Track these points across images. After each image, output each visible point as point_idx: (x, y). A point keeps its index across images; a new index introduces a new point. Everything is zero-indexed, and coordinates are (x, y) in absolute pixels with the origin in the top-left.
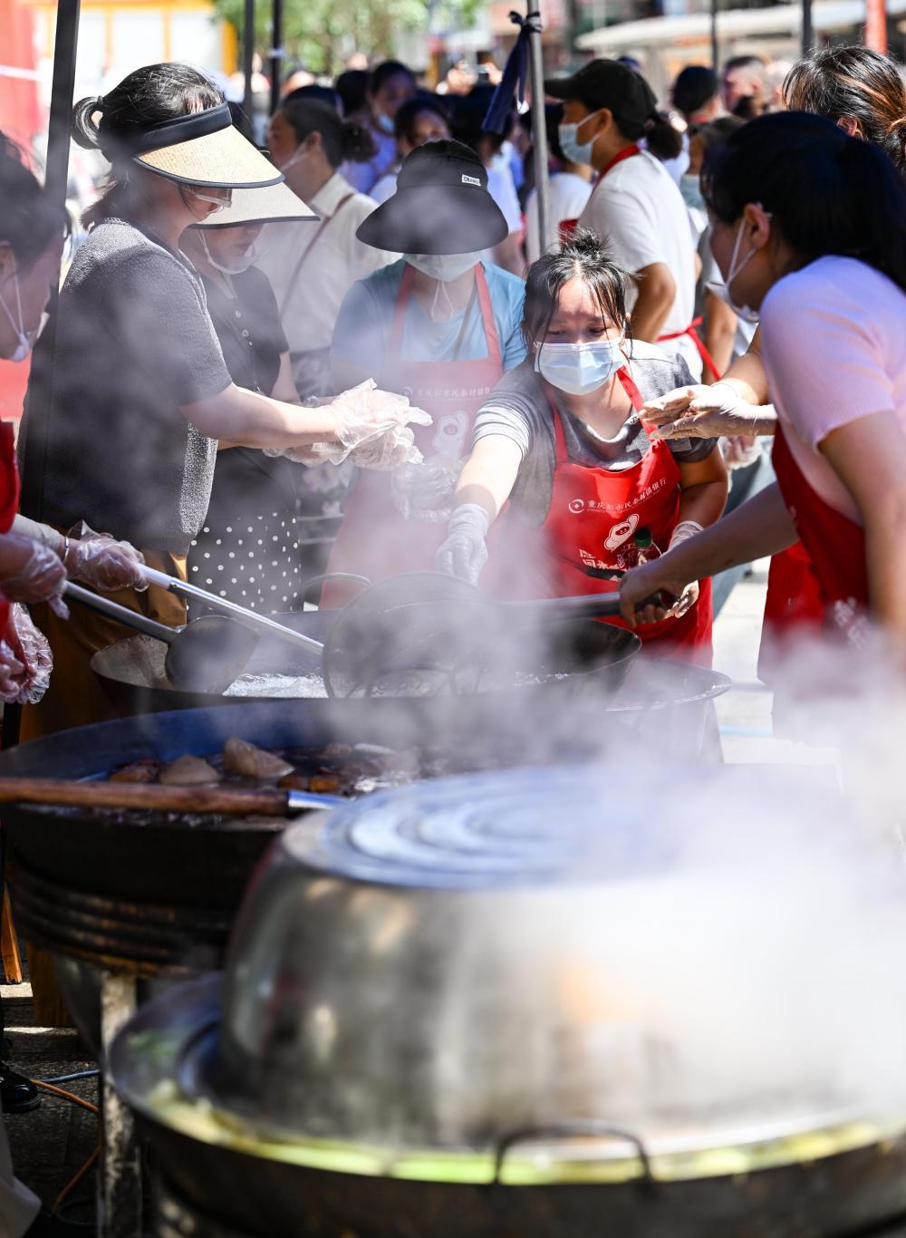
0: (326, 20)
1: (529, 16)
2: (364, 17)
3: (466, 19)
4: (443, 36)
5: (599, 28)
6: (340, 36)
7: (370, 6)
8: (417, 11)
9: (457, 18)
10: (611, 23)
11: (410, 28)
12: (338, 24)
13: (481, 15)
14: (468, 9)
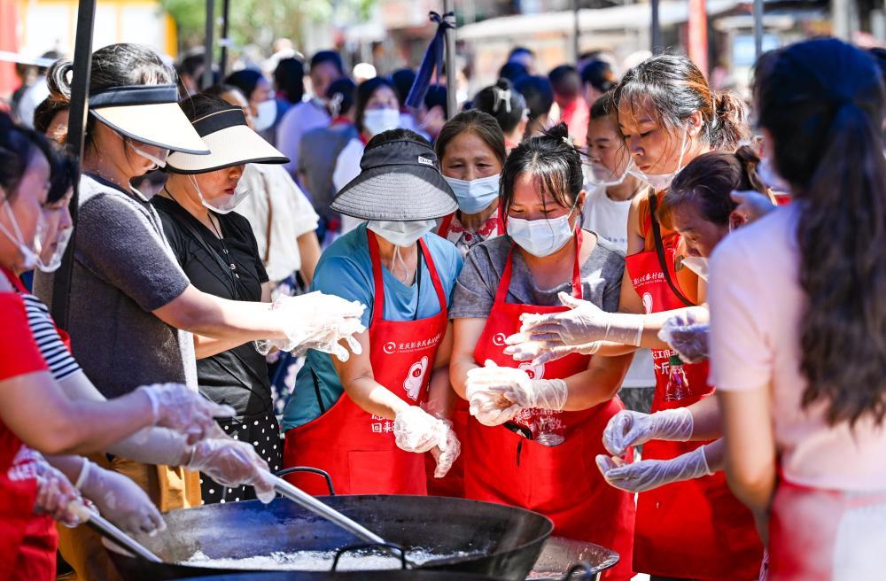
0: (250, 15)
1: (445, 16)
2: (280, 12)
3: (363, 14)
4: (343, 29)
5: (470, 23)
6: (260, 28)
7: (286, 5)
8: (323, 8)
9: (357, 14)
10: (479, 19)
11: (318, 22)
12: (259, 17)
13: (376, 11)
14: (365, 7)
